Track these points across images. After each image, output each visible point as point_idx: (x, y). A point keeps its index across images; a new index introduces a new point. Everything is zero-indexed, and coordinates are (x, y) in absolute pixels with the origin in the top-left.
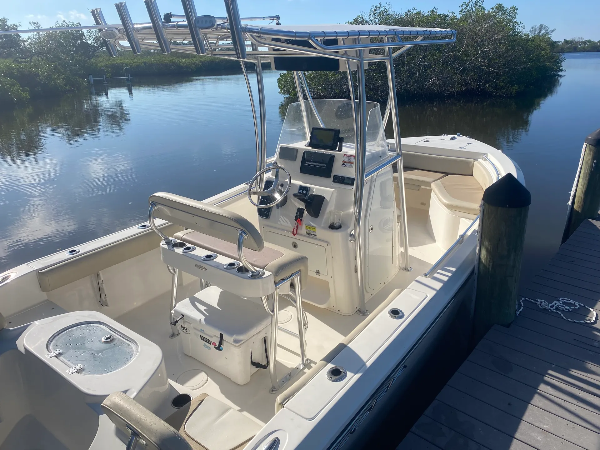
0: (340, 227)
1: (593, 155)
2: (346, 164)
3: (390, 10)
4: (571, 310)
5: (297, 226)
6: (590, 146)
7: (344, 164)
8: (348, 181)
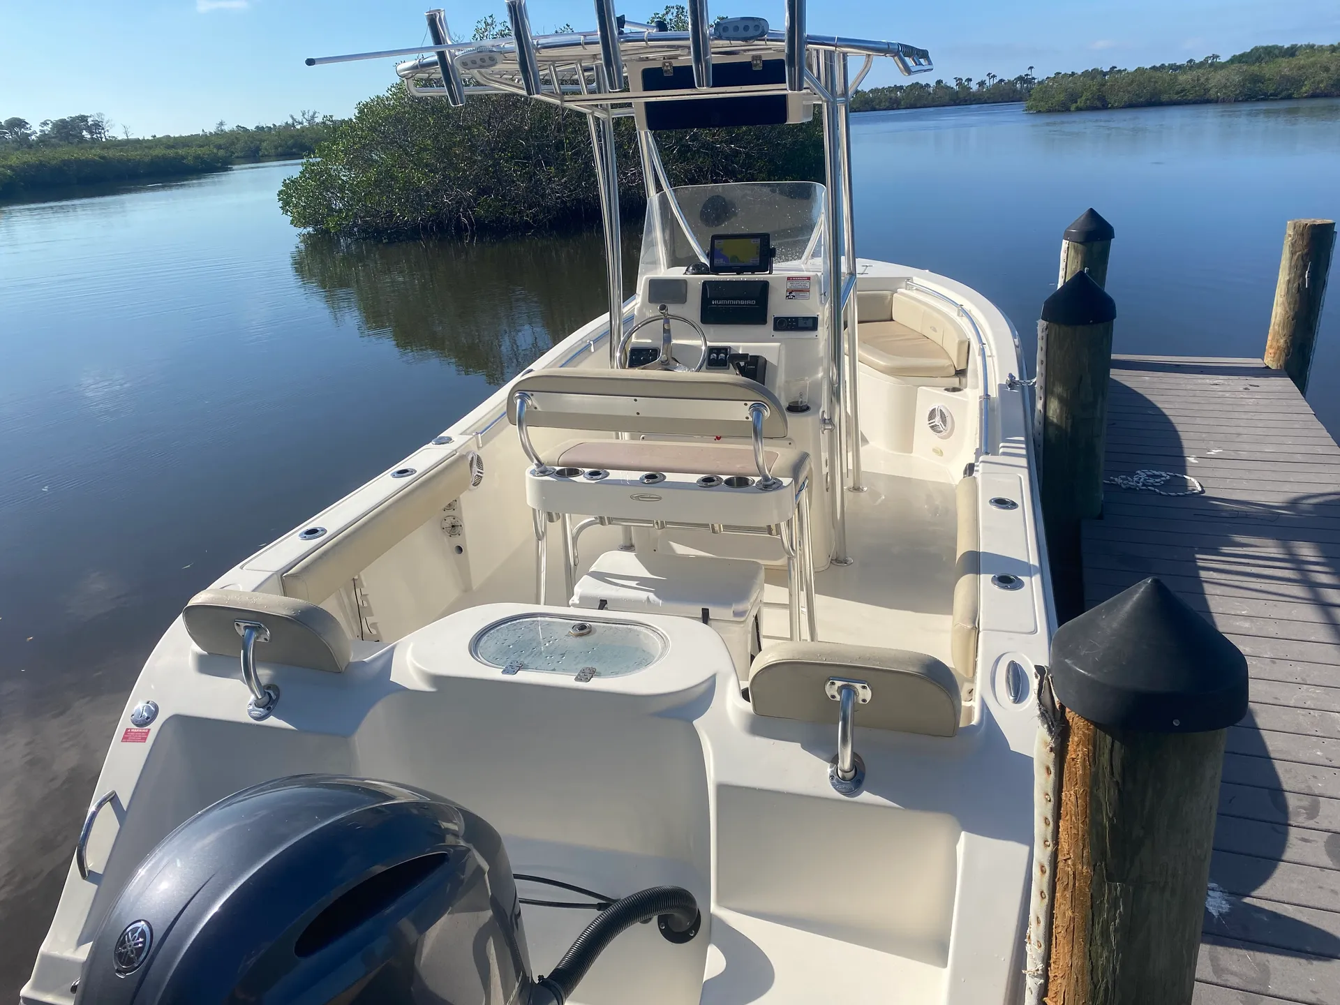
0: (807, 409)
1: (1082, 258)
2: (793, 294)
4: (1162, 482)
6: (1077, 244)
7: (791, 294)
8: (805, 323)
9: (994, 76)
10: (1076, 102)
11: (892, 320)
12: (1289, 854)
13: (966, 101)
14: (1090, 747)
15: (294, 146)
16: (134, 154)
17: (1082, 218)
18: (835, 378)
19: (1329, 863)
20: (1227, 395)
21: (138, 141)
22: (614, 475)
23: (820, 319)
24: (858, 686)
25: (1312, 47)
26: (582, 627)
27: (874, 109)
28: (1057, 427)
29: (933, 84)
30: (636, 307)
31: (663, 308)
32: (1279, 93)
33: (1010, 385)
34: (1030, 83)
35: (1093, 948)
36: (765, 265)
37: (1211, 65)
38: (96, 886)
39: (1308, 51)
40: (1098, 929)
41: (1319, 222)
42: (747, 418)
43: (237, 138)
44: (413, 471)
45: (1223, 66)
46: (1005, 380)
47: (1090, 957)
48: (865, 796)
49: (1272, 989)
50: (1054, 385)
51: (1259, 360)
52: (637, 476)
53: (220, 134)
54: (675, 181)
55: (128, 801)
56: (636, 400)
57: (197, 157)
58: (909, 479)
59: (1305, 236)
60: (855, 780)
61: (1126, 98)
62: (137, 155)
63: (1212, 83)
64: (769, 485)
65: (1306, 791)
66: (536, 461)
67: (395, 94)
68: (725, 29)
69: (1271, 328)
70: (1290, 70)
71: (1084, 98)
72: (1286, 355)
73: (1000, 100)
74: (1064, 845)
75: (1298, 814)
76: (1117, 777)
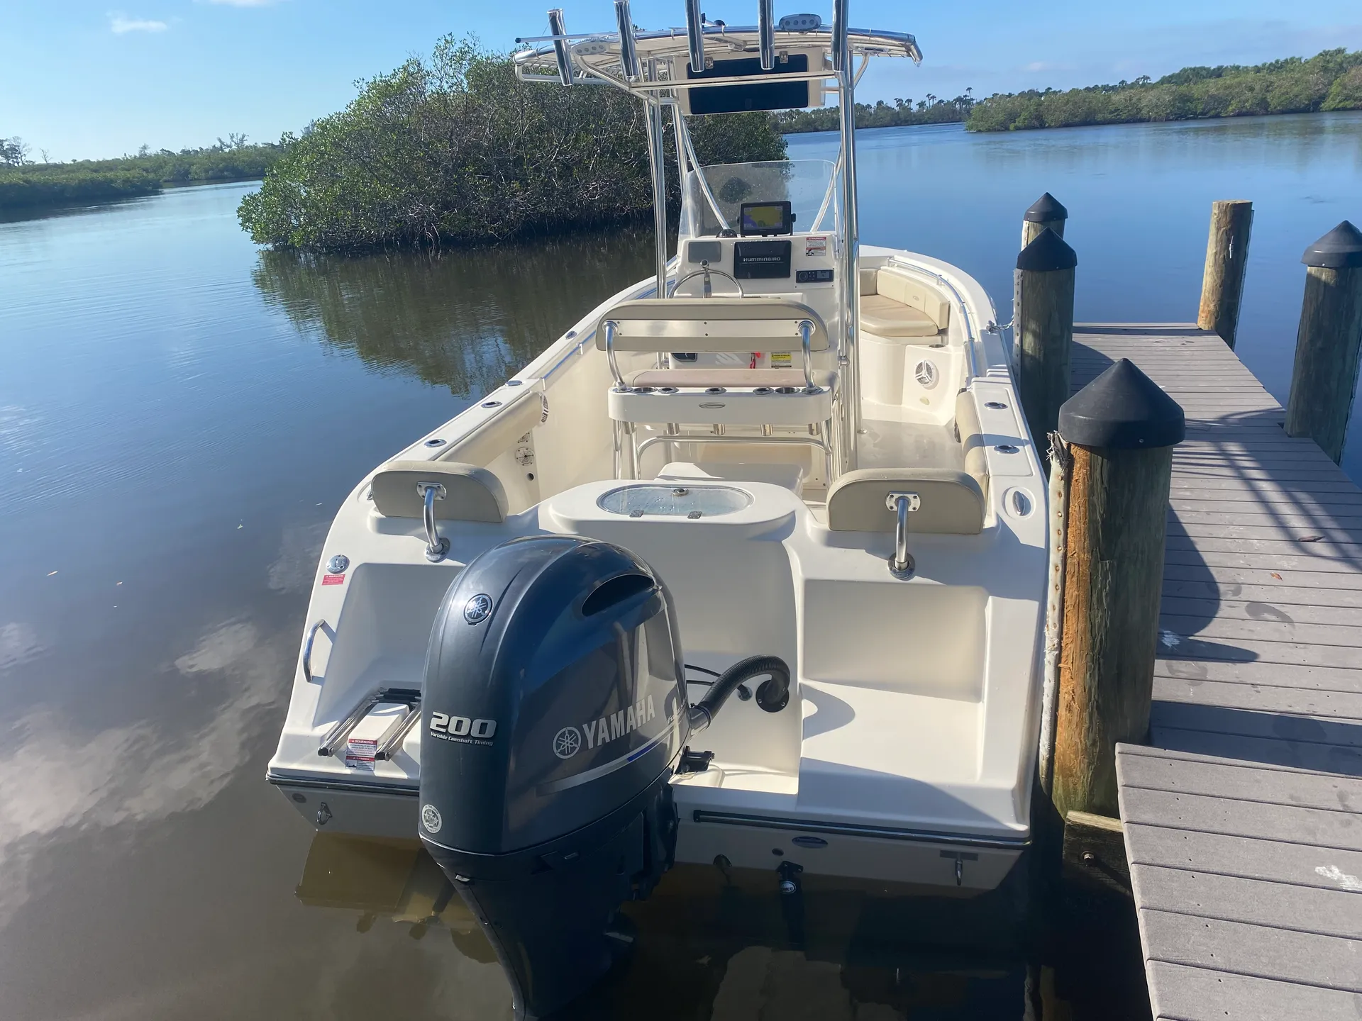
1: (1041, 228)
2: (812, 251)
3: (476, 47)
5: (754, 360)
6: (1035, 224)
7: (810, 252)
8: (823, 275)
9: (934, 97)
10: (1015, 122)
11: (877, 294)
12: (1220, 614)
13: (906, 121)
14: (1088, 468)
15: (226, 169)
16: (62, 178)
17: (1039, 202)
18: (849, 321)
19: (1248, 617)
20: (1168, 349)
21: (56, 166)
22: (681, 390)
23: (835, 271)
24: (910, 496)
25: (1237, 68)
26: (681, 491)
27: (817, 130)
28: (1032, 357)
29: (874, 105)
30: (677, 266)
31: (705, 263)
32: (1207, 113)
33: (990, 330)
34: (969, 104)
35: (1092, 612)
36: (787, 229)
37: (1142, 85)
38: (321, 686)
39: (1233, 72)
40: (1094, 599)
41: (1239, 202)
42: (797, 334)
43: (165, 162)
44: (499, 404)
45: (1153, 86)
46: (985, 326)
47: (1090, 620)
48: (917, 579)
49: (1209, 677)
50: (1028, 321)
51: (1194, 324)
52: (703, 390)
53: (143, 157)
54: (701, 162)
55: (336, 627)
56: (705, 323)
57: (126, 181)
58: (901, 423)
59: (1228, 214)
60: (908, 570)
61: (1062, 118)
62: (63, 179)
63: (1144, 103)
64: (812, 391)
65: (1233, 582)
66: (619, 381)
67: (354, 111)
68: (788, 23)
69: (1203, 294)
70: (1218, 89)
71: (1022, 117)
72: (1216, 318)
73: (940, 120)
74: (1071, 545)
75: (1226, 594)
76: (1106, 485)
